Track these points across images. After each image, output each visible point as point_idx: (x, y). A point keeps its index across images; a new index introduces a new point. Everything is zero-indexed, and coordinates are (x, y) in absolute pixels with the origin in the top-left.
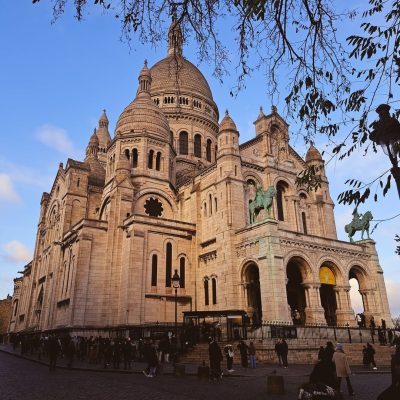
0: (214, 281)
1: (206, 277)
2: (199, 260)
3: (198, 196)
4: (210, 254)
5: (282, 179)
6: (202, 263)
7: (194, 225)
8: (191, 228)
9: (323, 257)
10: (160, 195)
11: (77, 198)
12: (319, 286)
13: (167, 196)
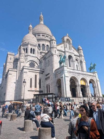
0: (49, 85)
1: (47, 85)
2: (45, 80)
3: (45, 61)
4: (48, 78)
5: (70, 55)
6: (46, 80)
7: (44, 69)
8: (43, 70)
9: (81, 77)
10: (34, 61)
11: (10, 63)
12: (80, 85)
13: (36, 61)
